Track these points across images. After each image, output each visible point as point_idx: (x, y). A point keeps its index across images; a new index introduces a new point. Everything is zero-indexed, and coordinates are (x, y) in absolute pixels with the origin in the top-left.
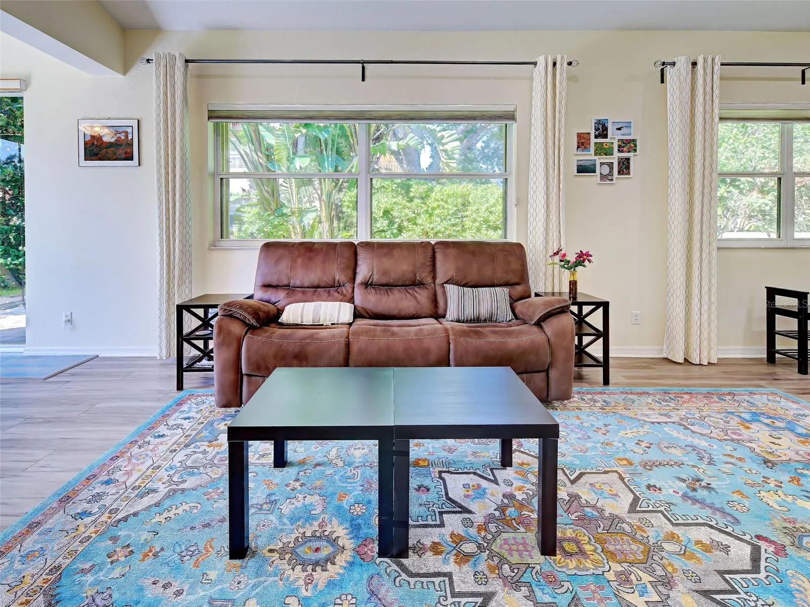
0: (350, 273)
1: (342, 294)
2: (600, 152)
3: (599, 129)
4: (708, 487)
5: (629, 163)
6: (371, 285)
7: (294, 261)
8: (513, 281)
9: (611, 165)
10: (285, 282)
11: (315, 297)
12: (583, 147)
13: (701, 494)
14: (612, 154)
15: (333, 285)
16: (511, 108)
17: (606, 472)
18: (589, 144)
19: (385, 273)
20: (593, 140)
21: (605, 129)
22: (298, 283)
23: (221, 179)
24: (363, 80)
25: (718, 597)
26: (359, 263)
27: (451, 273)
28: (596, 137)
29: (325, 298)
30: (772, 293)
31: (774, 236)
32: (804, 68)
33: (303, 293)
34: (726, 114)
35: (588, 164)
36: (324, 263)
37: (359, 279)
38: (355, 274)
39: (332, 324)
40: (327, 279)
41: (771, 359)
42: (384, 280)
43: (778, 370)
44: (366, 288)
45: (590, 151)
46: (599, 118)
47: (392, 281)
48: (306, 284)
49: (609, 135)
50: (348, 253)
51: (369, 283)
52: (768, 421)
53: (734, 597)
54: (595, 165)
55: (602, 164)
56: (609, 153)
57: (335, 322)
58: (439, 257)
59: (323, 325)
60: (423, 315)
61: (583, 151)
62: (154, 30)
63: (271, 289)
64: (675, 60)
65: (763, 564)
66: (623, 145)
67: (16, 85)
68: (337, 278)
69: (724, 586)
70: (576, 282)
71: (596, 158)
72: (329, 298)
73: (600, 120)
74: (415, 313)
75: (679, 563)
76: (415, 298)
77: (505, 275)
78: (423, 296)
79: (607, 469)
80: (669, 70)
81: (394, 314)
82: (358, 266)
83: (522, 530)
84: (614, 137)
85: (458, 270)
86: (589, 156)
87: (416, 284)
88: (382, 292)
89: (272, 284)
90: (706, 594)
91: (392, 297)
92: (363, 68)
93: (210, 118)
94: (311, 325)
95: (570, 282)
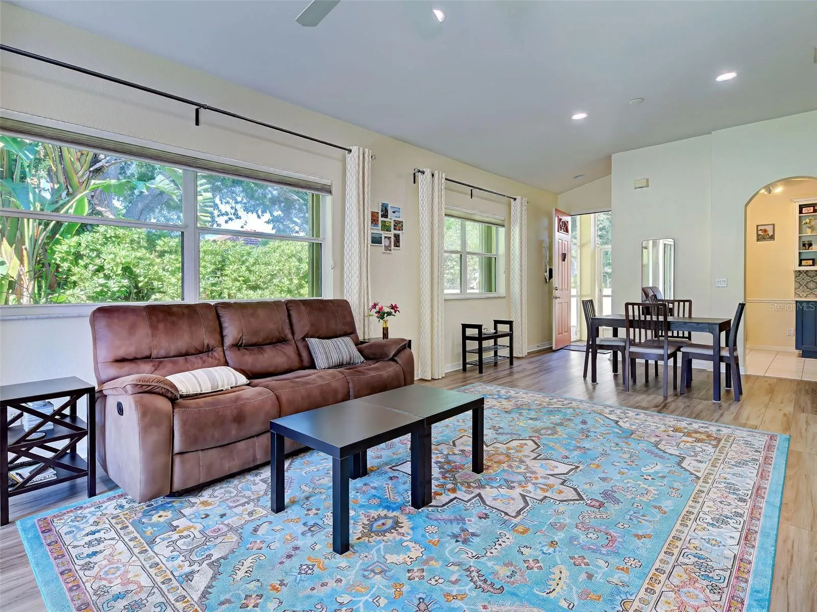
0: (218, 337)
1: (215, 359)
2: (384, 228)
3: (383, 210)
4: (500, 428)
5: (399, 238)
6: (241, 346)
7: (154, 327)
8: (349, 332)
9: (389, 238)
10: (147, 353)
12: (374, 223)
13: (500, 431)
14: (390, 231)
15: (202, 351)
16: (328, 182)
17: (461, 437)
18: (378, 221)
19: (255, 333)
20: (381, 219)
21: (386, 211)
22: (162, 353)
24: (197, 123)
25: (539, 458)
26: (225, 325)
27: (307, 329)
28: (382, 216)
29: (200, 365)
30: (465, 327)
31: (458, 291)
32: (472, 188)
33: (174, 363)
34: (449, 212)
35: (377, 236)
36: (190, 327)
37: (228, 341)
38: (222, 337)
39: (231, 388)
40: (196, 344)
41: (464, 369)
42: (254, 340)
43: (468, 374)
44: (239, 350)
45: (378, 227)
46: (383, 202)
47: (260, 340)
48: (172, 354)
49: (389, 217)
50: (212, 315)
51: (239, 344)
52: (491, 397)
53: (542, 456)
54: (381, 238)
55: (385, 237)
56: (389, 230)
57: (234, 385)
58: (294, 314)
59: (222, 390)
60: (295, 368)
61: (374, 226)
63: (126, 364)
64: (424, 170)
65: (539, 444)
66: (396, 225)
68: (206, 342)
69: (536, 455)
70: (388, 328)
71: (382, 232)
72: (204, 365)
73: (384, 204)
74: (288, 367)
75: (520, 455)
77: (343, 327)
78: (290, 350)
79: (460, 436)
80: (420, 177)
81: (271, 371)
82: (223, 329)
83: (460, 470)
84: (391, 218)
85: (312, 325)
86: (378, 230)
87: (281, 340)
88: (255, 351)
89: (126, 357)
90: (535, 459)
91: (266, 355)
92: (197, 111)
94: (211, 392)
95: (384, 328)
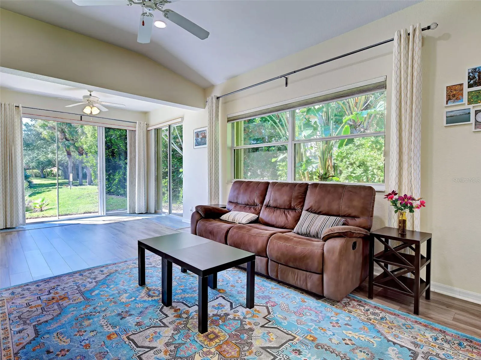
0: (262, 199)
1: (255, 210)
2: (476, 100)
3: (474, 77)
6: (268, 206)
7: (240, 191)
8: (353, 214)
10: (236, 201)
11: (244, 210)
12: (454, 98)
15: (253, 205)
16: (382, 79)
18: (462, 95)
20: (466, 90)
22: (241, 202)
23: (235, 150)
24: (287, 85)
26: (267, 193)
27: (312, 204)
28: (470, 86)
37: (265, 202)
38: (264, 199)
40: (251, 201)
42: (275, 204)
44: (266, 208)
45: (462, 101)
46: (474, 67)
47: (278, 205)
48: (243, 203)
50: (263, 188)
54: (469, 113)
55: (478, 112)
57: (240, 222)
61: (454, 102)
62: (212, 86)
67: (180, 120)
68: (255, 201)
71: (471, 106)
73: (475, 69)
76: (287, 216)
78: (291, 216)
81: (274, 224)
82: (266, 196)
85: (316, 202)
86: (461, 106)
87: (291, 208)
89: (232, 201)
93: (228, 121)
95: (399, 220)
